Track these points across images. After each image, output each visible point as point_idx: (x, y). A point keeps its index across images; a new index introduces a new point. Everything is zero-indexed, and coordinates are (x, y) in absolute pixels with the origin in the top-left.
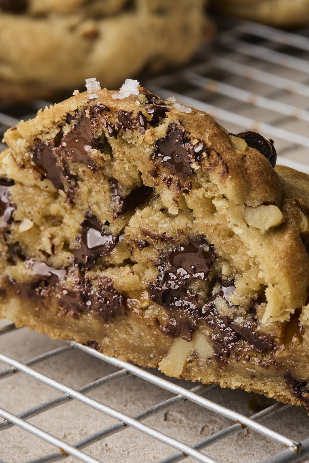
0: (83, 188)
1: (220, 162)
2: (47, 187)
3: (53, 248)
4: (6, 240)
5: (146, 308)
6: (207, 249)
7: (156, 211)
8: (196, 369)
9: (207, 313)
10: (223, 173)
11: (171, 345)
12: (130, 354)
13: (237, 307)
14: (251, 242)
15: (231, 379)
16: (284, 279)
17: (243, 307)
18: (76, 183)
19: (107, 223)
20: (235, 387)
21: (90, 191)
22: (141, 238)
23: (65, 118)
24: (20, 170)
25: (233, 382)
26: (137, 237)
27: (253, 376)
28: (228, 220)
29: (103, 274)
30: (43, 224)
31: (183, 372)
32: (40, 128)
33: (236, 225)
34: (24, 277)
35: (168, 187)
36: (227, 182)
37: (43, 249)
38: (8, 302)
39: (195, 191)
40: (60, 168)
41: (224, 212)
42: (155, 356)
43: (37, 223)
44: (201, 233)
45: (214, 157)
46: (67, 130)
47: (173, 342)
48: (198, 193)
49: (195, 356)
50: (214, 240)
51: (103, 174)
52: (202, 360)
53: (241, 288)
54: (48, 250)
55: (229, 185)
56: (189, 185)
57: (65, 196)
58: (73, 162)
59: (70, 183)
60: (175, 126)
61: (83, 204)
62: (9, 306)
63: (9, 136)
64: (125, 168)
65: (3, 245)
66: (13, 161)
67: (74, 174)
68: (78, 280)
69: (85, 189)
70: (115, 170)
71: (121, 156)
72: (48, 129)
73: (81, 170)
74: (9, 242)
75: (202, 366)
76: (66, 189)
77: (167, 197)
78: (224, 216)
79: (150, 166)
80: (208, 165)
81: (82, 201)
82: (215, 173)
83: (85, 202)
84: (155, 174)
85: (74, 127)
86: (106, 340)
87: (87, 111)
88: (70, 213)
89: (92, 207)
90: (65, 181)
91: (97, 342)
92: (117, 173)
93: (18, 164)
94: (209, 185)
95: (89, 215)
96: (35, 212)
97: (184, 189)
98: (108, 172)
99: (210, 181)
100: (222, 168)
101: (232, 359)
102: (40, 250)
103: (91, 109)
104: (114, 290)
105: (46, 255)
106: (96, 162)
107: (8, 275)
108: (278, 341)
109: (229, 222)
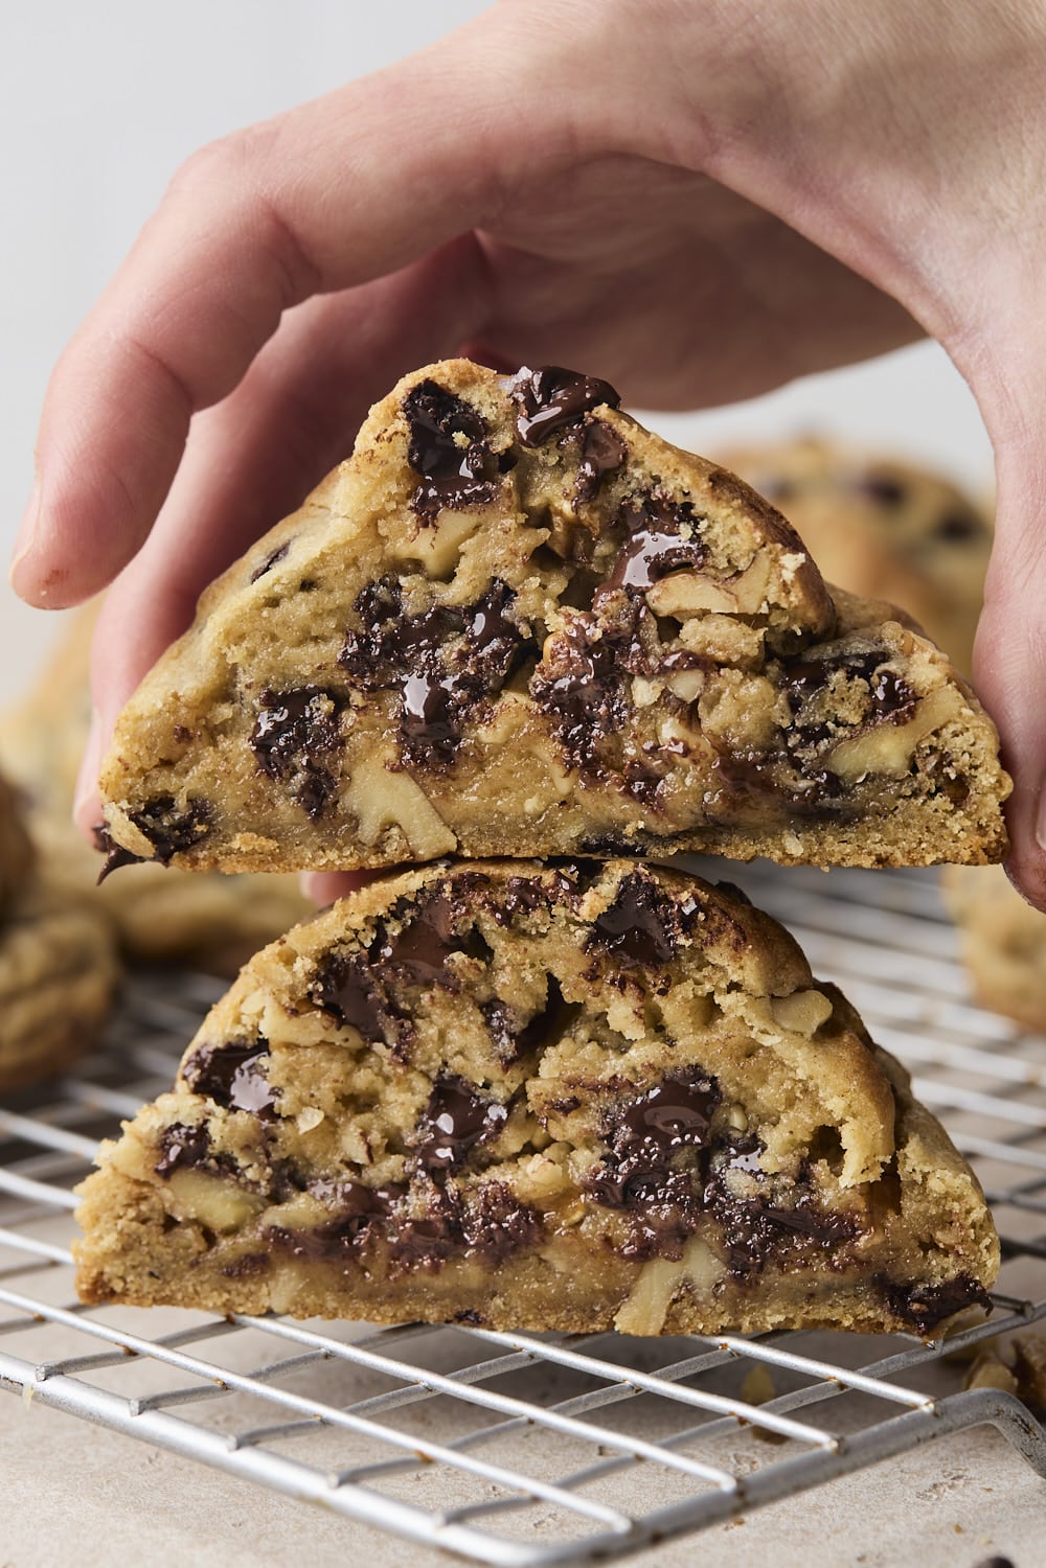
0: (427, 1031)
1: (730, 925)
2: (347, 1040)
3: (370, 1151)
4: (268, 1155)
5: (580, 1222)
6: (706, 1087)
7: (583, 1044)
8: (689, 1312)
9: (713, 1200)
10: (738, 942)
11: (636, 1280)
12: (549, 1315)
13: (775, 1176)
14: (800, 1054)
15: (764, 1314)
16: (869, 1104)
17: (787, 1174)
18: (413, 1023)
19: (487, 1085)
20: (772, 1325)
21: (442, 1035)
22: (564, 1097)
23: (393, 908)
24: (290, 1018)
25: (768, 1318)
26: (554, 1095)
27: (811, 1297)
28: (750, 1024)
29: (485, 1178)
30: (340, 1114)
31: (666, 1323)
32: (340, 933)
33: (764, 1032)
34: (317, 1217)
35: (622, 992)
36: (745, 957)
37: (346, 1159)
38: (273, 1276)
39: (678, 989)
40: (380, 1001)
41: (741, 1012)
42: (603, 1308)
43: (330, 1113)
44: (693, 1061)
45: (717, 918)
46: (394, 930)
47: (641, 1271)
48: (685, 991)
49: (687, 1288)
50: (722, 1070)
51: (473, 997)
52: (703, 1292)
53: (780, 1141)
54: (360, 1157)
55: (749, 963)
56: (668, 978)
57: (388, 1053)
58: (409, 985)
59: (402, 1026)
60: (636, 879)
61: (430, 1059)
62: (277, 1285)
63: (270, 958)
64: (524, 979)
65: (263, 1166)
66: (277, 1005)
67: (408, 1008)
68: (438, 1198)
69: (433, 1031)
70: (504, 984)
71: (519, 957)
72: (356, 932)
73: (425, 997)
74: (275, 1157)
75: (705, 1302)
76: (392, 1040)
77: (621, 1012)
78: (742, 1019)
79: (582, 964)
80: (705, 935)
81: (428, 1054)
82: (720, 946)
83: (435, 1055)
84: (592, 976)
85: (410, 922)
86: (498, 1301)
87: (448, 887)
88: (398, 1083)
89: (450, 1062)
90: (389, 1025)
91: (476, 1310)
92: (508, 989)
93: (286, 1009)
94: (706, 971)
95: (446, 1076)
96: (326, 1091)
97: (657, 989)
98: (483, 992)
99: (709, 963)
100: (733, 935)
101: (769, 1274)
102: (342, 1161)
103: (455, 883)
104: (515, 1201)
105: (356, 1168)
106: (464, 976)
107: (272, 1224)
108: (863, 1219)
109: (752, 1028)
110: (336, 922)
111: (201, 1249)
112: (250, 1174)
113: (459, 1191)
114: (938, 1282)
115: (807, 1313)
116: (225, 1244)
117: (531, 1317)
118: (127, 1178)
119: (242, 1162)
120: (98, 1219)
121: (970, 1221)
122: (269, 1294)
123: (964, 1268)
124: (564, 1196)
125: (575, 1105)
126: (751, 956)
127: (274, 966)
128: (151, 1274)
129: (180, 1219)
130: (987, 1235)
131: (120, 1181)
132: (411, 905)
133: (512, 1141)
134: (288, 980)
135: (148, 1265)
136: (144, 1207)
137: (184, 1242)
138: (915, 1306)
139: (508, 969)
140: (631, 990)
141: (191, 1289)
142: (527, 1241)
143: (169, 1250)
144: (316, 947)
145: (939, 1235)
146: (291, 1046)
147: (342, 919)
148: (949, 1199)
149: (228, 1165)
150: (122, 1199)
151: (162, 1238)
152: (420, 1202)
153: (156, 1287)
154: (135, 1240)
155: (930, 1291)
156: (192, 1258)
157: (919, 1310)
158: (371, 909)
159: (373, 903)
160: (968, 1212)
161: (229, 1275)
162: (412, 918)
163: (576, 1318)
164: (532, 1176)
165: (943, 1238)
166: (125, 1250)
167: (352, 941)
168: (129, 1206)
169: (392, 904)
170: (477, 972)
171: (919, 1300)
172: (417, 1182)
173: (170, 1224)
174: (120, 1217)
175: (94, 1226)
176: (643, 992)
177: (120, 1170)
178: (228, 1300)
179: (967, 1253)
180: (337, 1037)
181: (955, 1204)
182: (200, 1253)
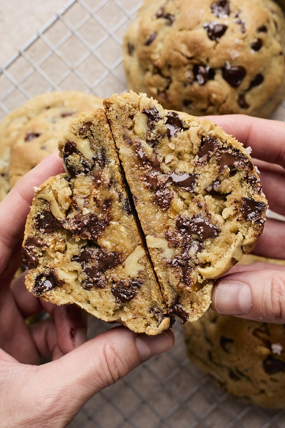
0: (206, 168)
2: (195, 150)
3: (169, 163)
4: (159, 137)
10: (256, 235)
11: (161, 238)
18: (207, 164)
19: (198, 186)
21: (207, 172)
22: (202, 204)
26: (201, 201)
28: (236, 242)
29: (173, 192)
31: (152, 248)
33: (235, 245)
35: (234, 210)
36: (252, 238)
39: (239, 223)
40: (210, 154)
41: (238, 239)
42: (150, 232)
43: (175, 151)
44: (222, 230)
46: (230, 151)
48: (239, 225)
49: (162, 251)
51: (219, 176)
52: (162, 255)
54: (167, 161)
55: (252, 239)
56: (241, 220)
57: (197, 160)
58: (217, 160)
59: (205, 162)
60: (264, 206)
61: (199, 171)
62: (127, 149)
63: (211, 124)
64: (229, 186)
65: (155, 137)
66: (199, 130)
67: (210, 162)
68: (164, 182)
69: (207, 170)
70: (226, 182)
71: (235, 183)
72: (226, 142)
73: (215, 165)
74: (159, 139)
75: (160, 256)
76: (201, 160)
77: (229, 211)
78: (236, 240)
79: (238, 199)
80: (255, 226)
81: (200, 170)
82: (254, 231)
83: (201, 172)
84: (236, 202)
85: (233, 154)
86: (143, 205)
87: (247, 161)
88: (190, 165)
89: (201, 176)
90: (205, 158)
91: (138, 201)
92: (225, 184)
93: (198, 132)
94: (246, 229)
95: (197, 175)
96: (180, 149)
97: (238, 218)
98: (221, 178)
99: (248, 229)
100: (257, 233)
101: (171, 269)
102: (164, 157)
103: (249, 162)
104: (170, 201)
105: (164, 160)
106: (224, 172)
107: (141, 143)
108: (193, 285)
109: (235, 242)
110: (226, 137)
111: (128, 127)
112: (152, 134)
113: (168, 187)
114: (184, 309)
115: (164, 282)
116: (131, 133)
117: (142, 215)
118: (139, 103)
119: (154, 131)
120: (126, 98)
121: (202, 309)
122: (123, 148)
123: (191, 313)
124: (175, 212)
125: (200, 207)
126: (254, 239)
127: (209, 125)
128: (117, 117)
129: (134, 119)
130: (200, 314)
131: (138, 101)
132: (238, 154)
133: (185, 195)
134: (207, 130)
135: (119, 115)
136: (133, 109)
137: (128, 122)
138: (176, 307)
139: (230, 182)
140: (235, 212)
141: (117, 128)
142: (162, 207)
143: (125, 119)
144: (218, 134)
145: (195, 304)
146: (189, 136)
147: (228, 138)
148: (205, 302)
149: (152, 127)
150: (134, 103)
151: (127, 116)
152: (162, 178)
153: (114, 119)
154: (124, 110)
155: (181, 309)
156: (125, 125)
157: (176, 309)
158: (233, 144)
159: (235, 144)
160: (204, 308)
161: (124, 136)
162: (235, 155)
163: (145, 226)
164: (178, 203)
165: (195, 305)
166: (121, 108)
167: (223, 142)
168: (132, 105)
169: (236, 149)
170: (227, 175)
171: (177, 307)
172: (166, 176)
173: (132, 117)
174: (129, 104)
175: (123, 98)
176: (235, 215)
177: (141, 100)
178: (117, 138)
179: (194, 312)
180: (195, 147)
181: (204, 304)
182: (127, 127)
